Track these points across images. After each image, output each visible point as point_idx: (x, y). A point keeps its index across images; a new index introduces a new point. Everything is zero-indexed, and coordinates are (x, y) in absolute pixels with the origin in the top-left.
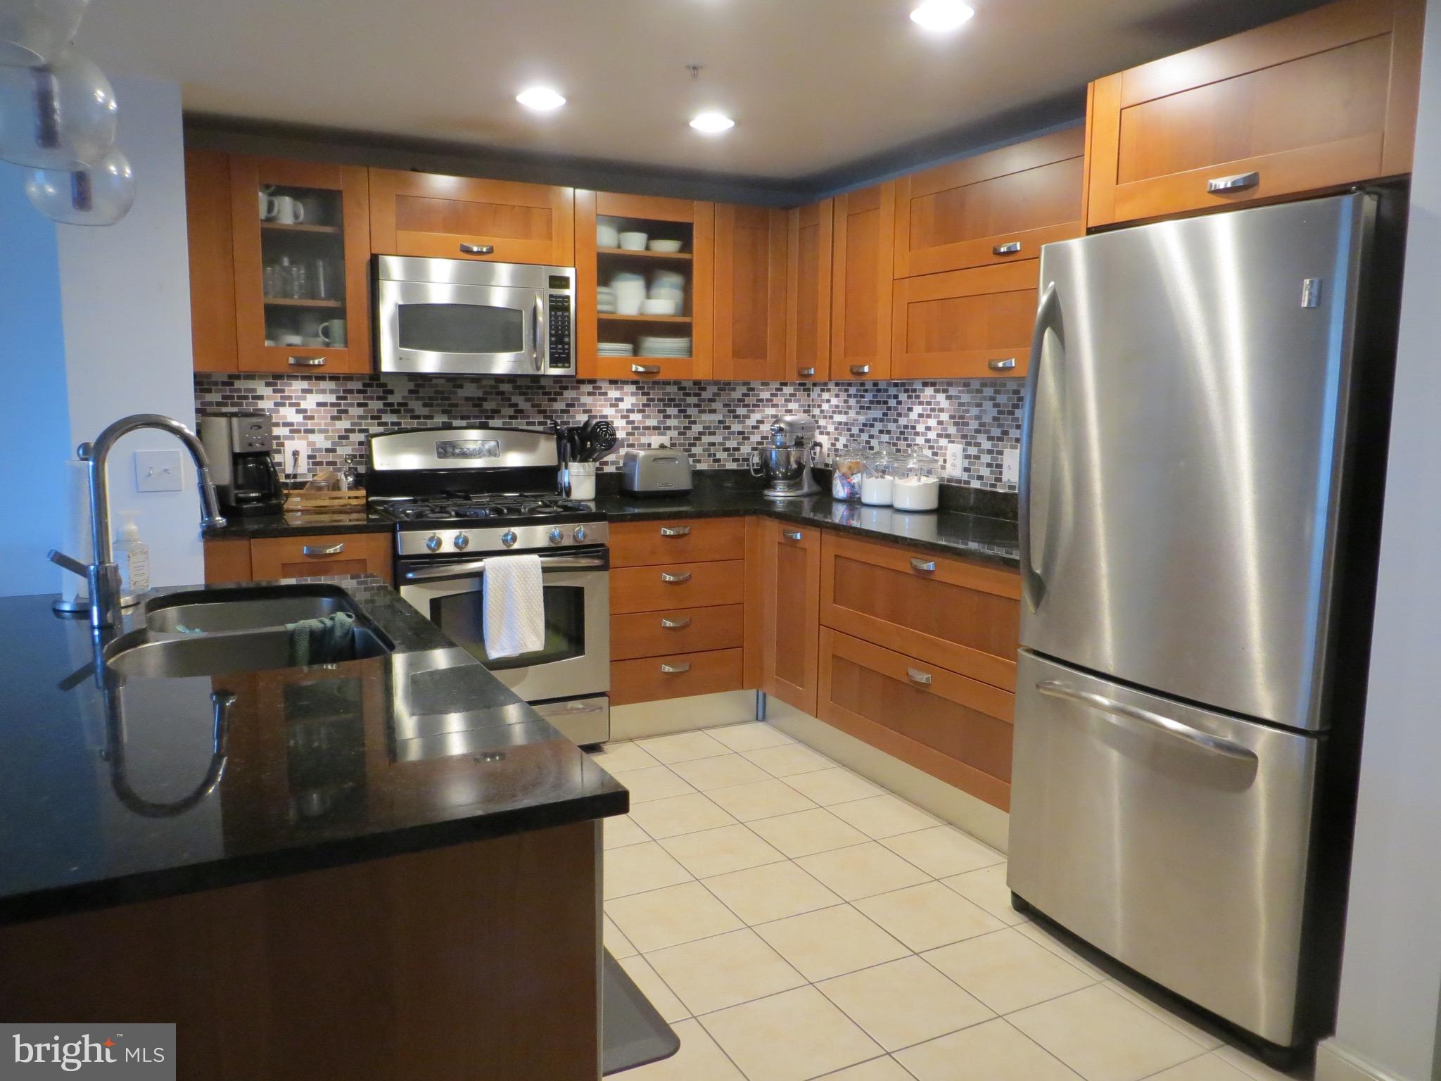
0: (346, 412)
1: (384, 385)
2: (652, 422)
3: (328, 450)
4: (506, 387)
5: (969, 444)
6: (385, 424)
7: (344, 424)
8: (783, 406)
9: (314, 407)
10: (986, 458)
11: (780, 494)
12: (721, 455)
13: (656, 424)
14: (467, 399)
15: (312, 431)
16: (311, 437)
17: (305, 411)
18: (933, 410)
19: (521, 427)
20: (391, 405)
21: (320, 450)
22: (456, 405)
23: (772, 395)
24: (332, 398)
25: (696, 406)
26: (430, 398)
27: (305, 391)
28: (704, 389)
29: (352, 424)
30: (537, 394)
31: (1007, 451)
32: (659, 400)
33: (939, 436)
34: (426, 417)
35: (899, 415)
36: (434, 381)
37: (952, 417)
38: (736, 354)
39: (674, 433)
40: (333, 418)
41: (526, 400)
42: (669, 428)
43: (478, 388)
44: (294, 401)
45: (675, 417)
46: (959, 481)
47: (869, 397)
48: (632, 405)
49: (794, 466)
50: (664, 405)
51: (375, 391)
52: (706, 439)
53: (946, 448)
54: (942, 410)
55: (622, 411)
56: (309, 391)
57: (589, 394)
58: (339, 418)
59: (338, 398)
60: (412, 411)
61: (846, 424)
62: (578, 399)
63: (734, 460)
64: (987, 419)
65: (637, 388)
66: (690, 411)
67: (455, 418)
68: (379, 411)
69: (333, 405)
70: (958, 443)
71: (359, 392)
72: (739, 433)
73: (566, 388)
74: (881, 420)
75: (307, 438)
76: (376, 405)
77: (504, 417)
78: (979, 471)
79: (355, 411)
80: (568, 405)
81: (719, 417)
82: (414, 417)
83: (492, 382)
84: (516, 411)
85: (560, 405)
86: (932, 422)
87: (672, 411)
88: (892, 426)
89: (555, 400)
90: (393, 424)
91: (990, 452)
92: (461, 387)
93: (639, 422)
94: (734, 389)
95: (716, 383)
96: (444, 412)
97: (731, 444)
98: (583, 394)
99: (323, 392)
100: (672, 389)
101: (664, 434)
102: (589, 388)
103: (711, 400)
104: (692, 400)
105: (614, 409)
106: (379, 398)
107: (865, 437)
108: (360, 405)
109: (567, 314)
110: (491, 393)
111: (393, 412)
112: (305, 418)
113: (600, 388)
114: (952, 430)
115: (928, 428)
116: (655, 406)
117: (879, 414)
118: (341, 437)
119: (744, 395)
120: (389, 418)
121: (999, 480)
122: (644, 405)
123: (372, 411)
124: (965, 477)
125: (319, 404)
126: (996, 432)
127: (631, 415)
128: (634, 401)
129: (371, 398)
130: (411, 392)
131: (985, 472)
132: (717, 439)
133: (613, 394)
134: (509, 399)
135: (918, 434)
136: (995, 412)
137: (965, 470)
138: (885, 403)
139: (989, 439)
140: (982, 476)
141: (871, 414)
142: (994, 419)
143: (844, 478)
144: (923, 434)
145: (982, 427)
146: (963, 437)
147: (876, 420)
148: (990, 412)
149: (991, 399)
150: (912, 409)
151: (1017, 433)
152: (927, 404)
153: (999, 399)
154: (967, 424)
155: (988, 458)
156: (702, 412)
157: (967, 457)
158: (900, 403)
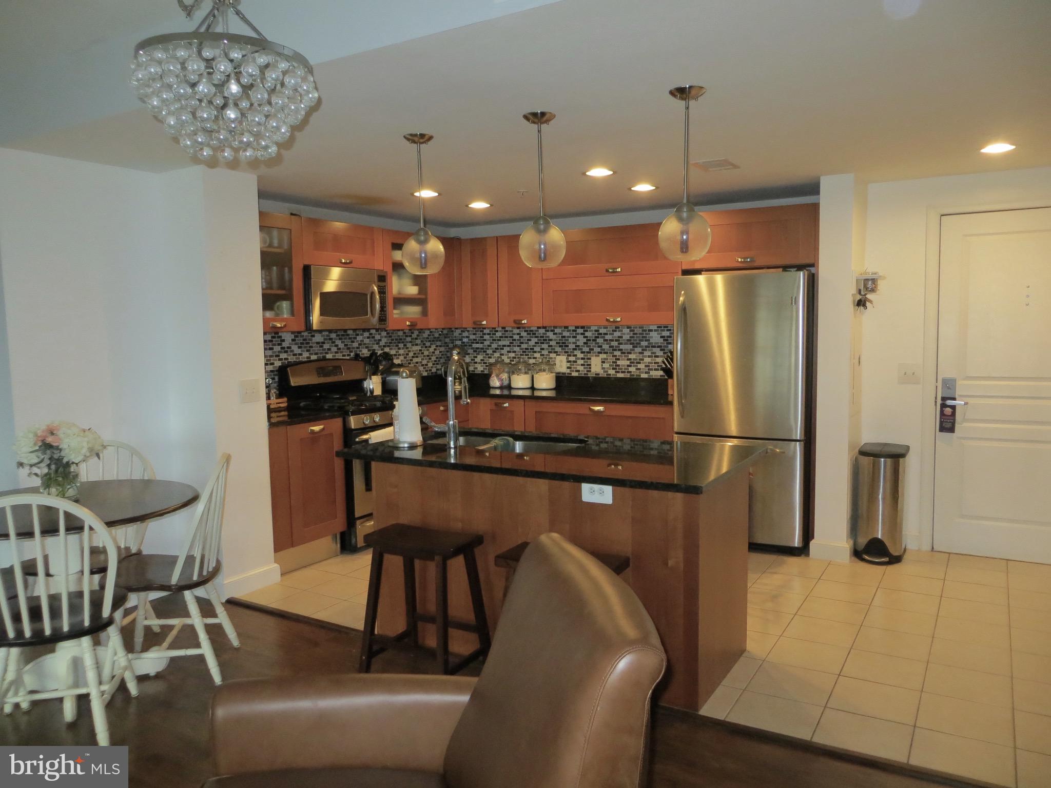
5: (568, 356)
10: (580, 362)
14: (318, 343)
18: (546, 340)
22: (311, 347)
25: (411, 342)
26: (301, 343)
31: (593, 359)
33: (549, 352)
35: (522, 343)
37: (557, 343)
42: (400, 355)
43: (322, 336)
45: (403, 349)
46: (565, 373)
47: (499, 334)
52: (415, 360)
53: (555, 358)
54: (551, 340)
61: (482, 349)
63: (427, 371)
64: (581, 343)
68: (279, 352)
70: (563, 355)
72: (428, 356)
73: (357, 335)
74: (508, 346)
78: (576, 368)
81: (419, 348)
82: (295, 355)
85: (355, 345)
86: (545, 346)
87: (401, 345)
88: (517, 349)
91: (582, 359)
96: (308, 351)
97: (424, 362)
100: (400, 333)
101: (399, 358)
103: (416, 339)
104: (409, 339)
107: (497, 355)
109: (385, 295)
111: (286, 352)
114: (558, 349)
115: (543, 349)
117: (507, 343)
120: (283, 356)
121: (590, 371)
122: (390, 343)
123: (276, 352)
124: (568, 371)
126: (586, 349)
127: (385, 348)
128: (386, 341)
129: (275, 345)
130: (293, 340)
131: (581, 368)
132: (419, 360)
133: (377, 337)
134: (334, 342)
135: (535, 352)
136: (585, 340)
137: (568, 368)
138: (511, 337)
139: (582, 353)
140: (579, 370)
141: (501, 343)
142: (585, 343)
143: (497, 376)
144: (539, 352)
145: (577, 347)
146: (565, 352)
147: (504, 346)
148: (581, 340)
149: (582, 334)
150: (530, 340)
151: (599, 350)
152: (541, 337)
153: (587, 334)
154: (568, 346)
155: (582, 362)
156: (413, 345)
157: (569, 362)
158: (522, 337)
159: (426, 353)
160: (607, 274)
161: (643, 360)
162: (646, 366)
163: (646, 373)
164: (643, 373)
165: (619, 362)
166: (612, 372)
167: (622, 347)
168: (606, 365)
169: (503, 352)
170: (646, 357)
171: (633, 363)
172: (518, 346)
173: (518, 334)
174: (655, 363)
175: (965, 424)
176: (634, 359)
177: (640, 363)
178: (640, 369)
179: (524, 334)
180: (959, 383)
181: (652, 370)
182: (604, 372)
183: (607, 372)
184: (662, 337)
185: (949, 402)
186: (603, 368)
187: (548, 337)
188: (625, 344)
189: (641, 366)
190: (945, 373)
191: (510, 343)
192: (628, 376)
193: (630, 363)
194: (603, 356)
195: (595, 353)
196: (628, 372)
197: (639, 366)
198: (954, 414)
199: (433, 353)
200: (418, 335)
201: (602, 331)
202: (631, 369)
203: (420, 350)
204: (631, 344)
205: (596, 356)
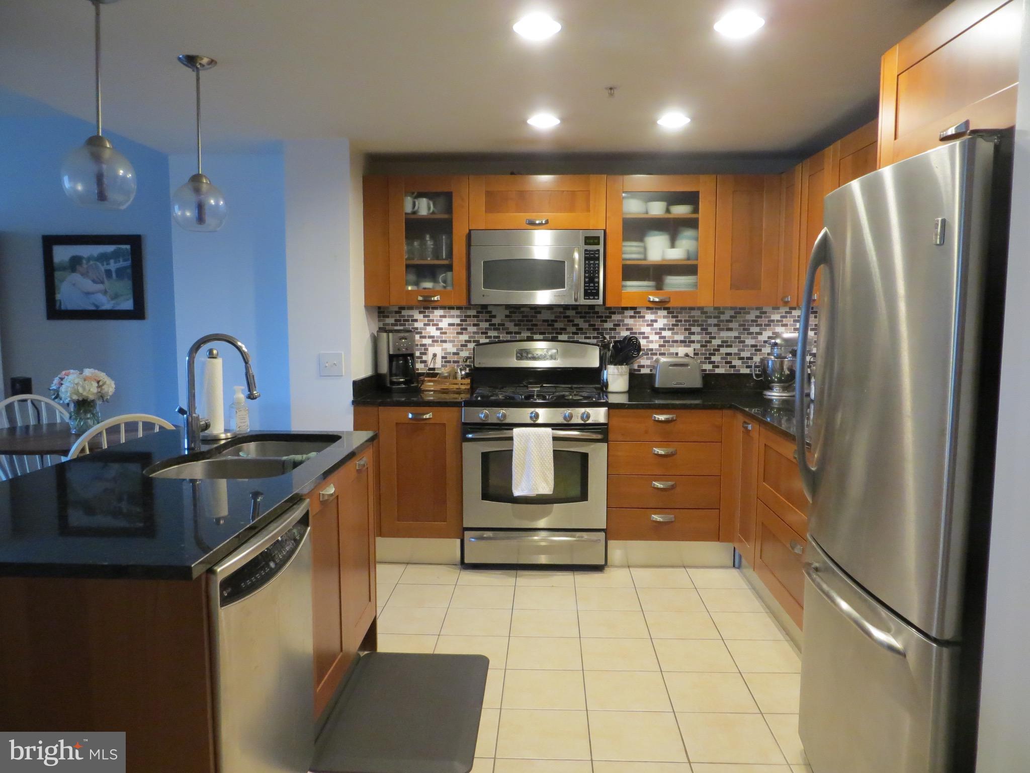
0: (466, 329)
1: (490, 312)
2: (680, 337)
3: (454, 354)
4: (571, 313)
6: (490, 337)
7: (464, 337)
8: (791, 325)
9: (447, 326)
11: (776, 394)
12: (736, 362)
13: (682, 339)
14: (544, 321)
15: (445, 341)
16: (445, 345)
17: (441, 329)
19: (580, 340)
20: (494, 325)
21: (449, 353)
22: (536, 325)
23: (782, 317)
24: (457, 321)
25: (715, 325)
26: (519, 320)
27: (441, 316)
28: (724, 313)
29: (469, 337)
30: (593, 317)
32: (685, 321)
34: (516, 333)
36: (522, 309)
38: (734, 286)
39: (698, 346)
40: (458, 333)
41: (585, 321)
42: (693, 342)
43: (552, 313)
44: (435, 323)
45: (698, 334)
48: (664, 325)
49: (787, 372)
50: (689, 325)
51: (483, 316)
52: (724, 350)
55: (656, 329)
56: (444, 317)
57: (631, 317)
58: (462, 333)
59: (461, 321)
60: (508, 328)
62: (623, 321)
63: (747, 367)
65: (668, 313)
66: (710, 329)
67: (536, 333)
68: (486, 329)
69: (458, 325)
71: (474, 316)
72: (753, 346)
75: (442, 346)
76: (484, 325)
77: (568, 333)
79: (471, 329)
80: (615, 325)
81: (734, 334)
82: (508, 333)
83: (561, 310)
84: (577, 329)
85: (609, 325)
87: (695, 329)
89: (606, 321)
90: (495, 337)
92: (540, 313)
93: (669, 337)
94: (749, 313)
95: (732, 308)
96: (528, 329)
97: (745, 354)
98: (626, 317)
99: (452, 317)
100: (696, 313)
101: (689, 346)
102: (631, 313)
103: (729, 321)
104: (713, 321)
105: (649, 328)
106: (486, 321)
108: (474, 325)
109: (597, 262)
110: (559, 317)
111: (495, 329)
112: (441, 333)
113: (639, 313)
116: (682, 325)
118: (462, 346)
119: (757, 317)
120: (492, 333)
122: (673, 325)
123: (482, 329)
125: (450, 325)
127: (663, 332)
128: (666, 323)
129: (482, 321)
130: (507, 316)
132: (733, 350)
133: (649, 316)
134: (572, 321)
156: (721, 330)
159: (750, 341)
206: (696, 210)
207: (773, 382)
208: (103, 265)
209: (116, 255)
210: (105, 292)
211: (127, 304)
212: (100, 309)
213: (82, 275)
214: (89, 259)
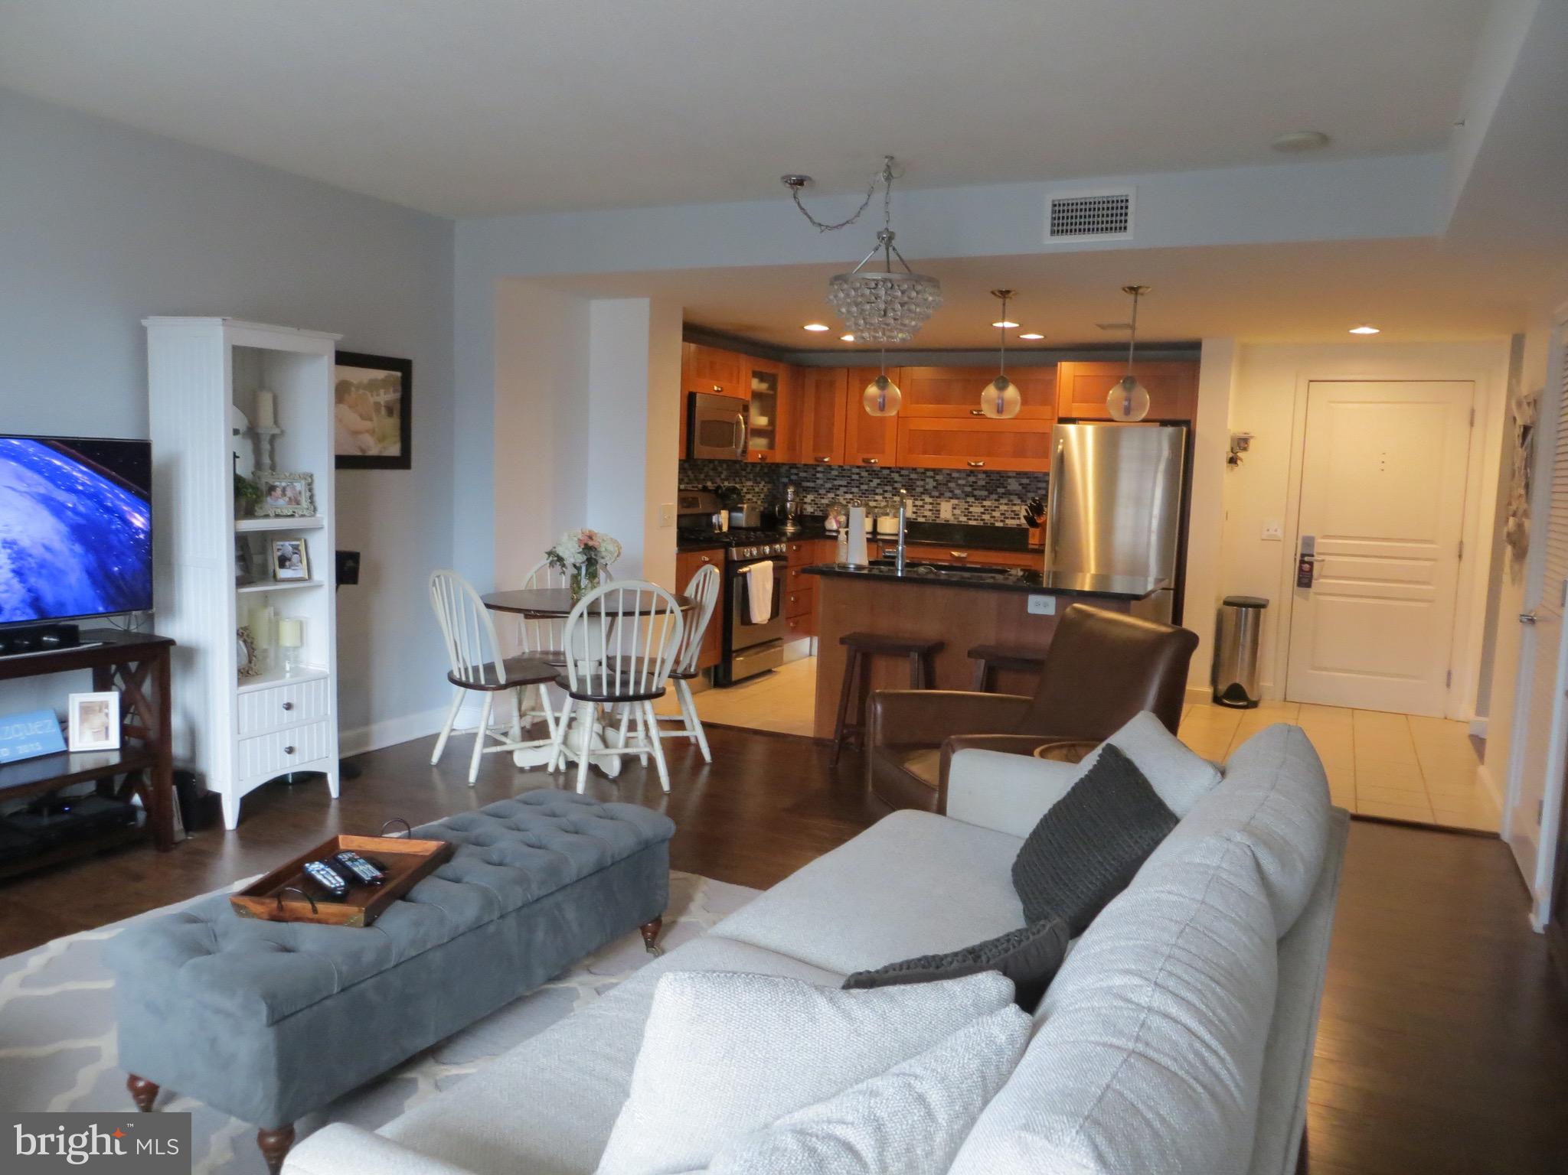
2: (731, 486)
5: (917, 500)
10: (929, 507)
11: (790, 529)
18: (890, 482)
23: (768, 470)
25: (745, 476)
31: (943, 504)
33: (893, 495)
35: (862, 484)
37: (903, 486)
38: (788, 448)
47: (835, 473)
54: (896, 482)
64: (930, 487)
74: (845, 486)
78: (924, 513)
86: (888, 488)
87: (738, 479)
88: (855, 490)
91: (931, 504)
107: (831, 495)
114: (904, 492)
115: (886, 491)
117: (844, 483)
121: (938, 517)
124: (914, 516)
126: (936, 494)
131: (928, 514)
135: (877, 494)
136: (935, 484)
137: (914, 513)
138: (848, 477)
139: (931, 497)
140: (926, 515)
141: (836, 483)
142: (934, 487)
143: (835, 518)
144: (881, 494)
145: (926, 492)
146: (912, 496)
147: (841, 486)
148: (931, 483)
149: (931, 477)
150: (872, 481)
151: (950, 495)
152: (884, 478)
153: (937, 477)
154: (915, 489)
155: (930, 507)
157: (915, 506)
158: (862, 477)
159: (757, 489)
160: (971, 416)
161: (998, 507)
162: (1002, 514)
163: (1002, 521)
164: (997, 521)
165: (971, 509)
166: (963, 519)
167: (976, 493)
168: (957, 512)
169: (838, 492)
170: (1001, 504)
171: (988, 510)
172: (857, 487)
173: (858, 474)
174: (1012, 511)
175: (1321, 580)
176: (989, 507)
177: (994, 511)
178: (994, 517)
179: (864, 474)
180: (1319, 541)
181: (1007, 518)
182: (955, 518)
183: (958, 518)
184: (1021, 484)
185: (1306, 559)
186: (954, 515)
187: (893, 478)
188: (980, 490)
189: (996, 514)
190: (1306, 532)
191: (848, 483)
192: (981, 523)
193: (985, 510)
194: (955, 501)
195: (946, 498)
196: (982, 520)
197: (994, 514)
198: (1311, 570)
199: (762, 489)
200: (751, 470)
201: (955, 475)
202: (984, 517)
203: (752, 486)
204: (986, 490)
205: (947, 501)
206: (773, 387)
207: (788, 519)
208: (372, 396)
209: (384, 384)
210: (372, 432)
211: (394, 450)
212: (366, 454)
213: (350, 407)
214: (359, 387)
